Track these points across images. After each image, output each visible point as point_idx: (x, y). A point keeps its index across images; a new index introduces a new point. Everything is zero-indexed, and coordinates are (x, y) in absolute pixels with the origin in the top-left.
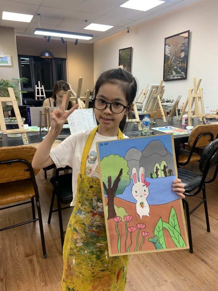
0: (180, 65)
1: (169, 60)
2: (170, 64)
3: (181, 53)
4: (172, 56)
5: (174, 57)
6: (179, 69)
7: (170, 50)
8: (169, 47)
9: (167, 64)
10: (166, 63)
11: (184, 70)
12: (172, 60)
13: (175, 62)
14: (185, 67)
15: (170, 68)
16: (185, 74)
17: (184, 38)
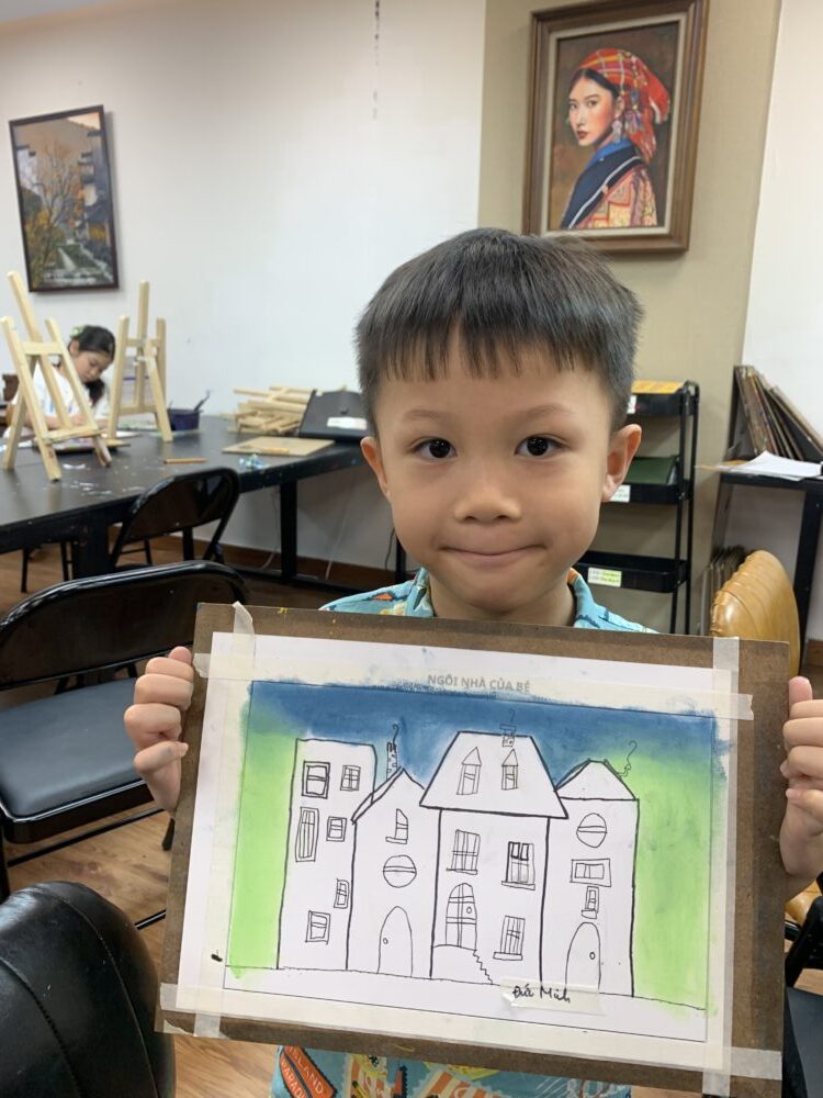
0: (86, 233)
1: (38, 209)
2: (46, 227)
3: (82, 188)
4: (49, 197)
5: (58, 202)
6: (86, 247)
7: (37, 171)
8: (34, 160)
9: (34, 226)
10: (31, 218)
11: (105, 253)
13: (66, 221)
14: (105, 242)
15: (49, 242)
16: (111, 269)
17: (86, 133)
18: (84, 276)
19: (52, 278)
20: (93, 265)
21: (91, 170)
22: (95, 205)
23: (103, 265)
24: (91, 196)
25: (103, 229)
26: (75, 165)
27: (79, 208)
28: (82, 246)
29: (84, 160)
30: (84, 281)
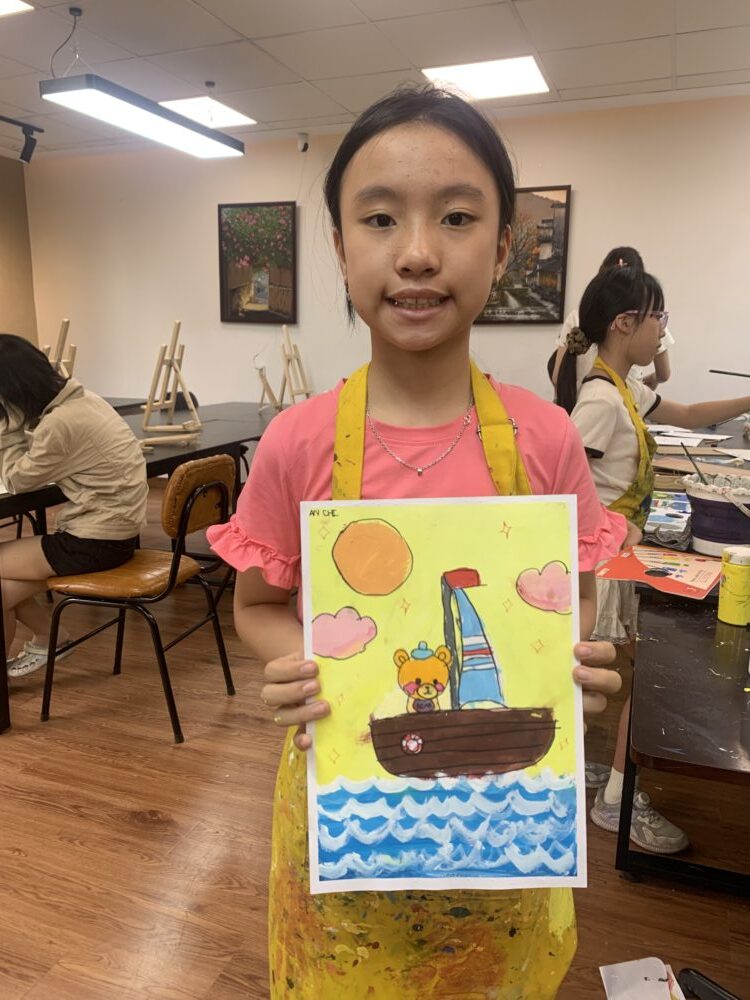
0: (537, 280)
3: (538, 246)
6: (533, 291)
11: (554, 296)
14: (555, 288)
16: (558, 309)
17: (551, 204)
18: (526, 313)
19: (494, 313)
20: (540, 305)
21: (551, 233)
22: (549, 260)
23: (550, 306)
24: (546, 252)
25: (556, 278)
26: (535, 227)
28: (530, 290)
29: (545, 225)
30: (526, 317)
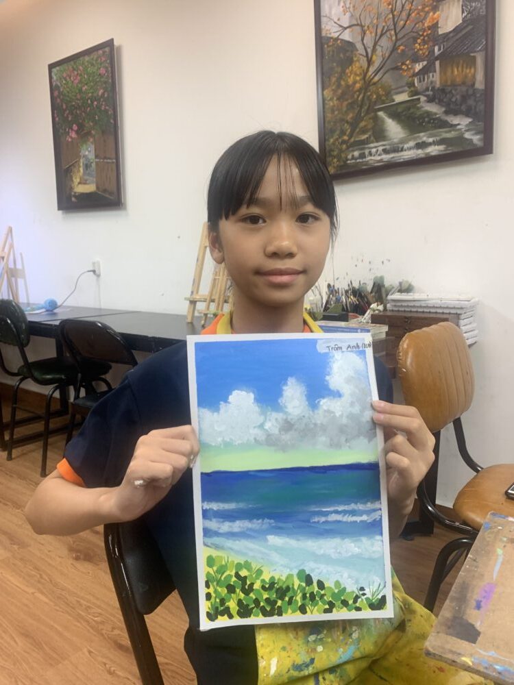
0: (435, 77)
1: (350, 61)
2: (358, 85)
3: (435, 9)
4: (370, 39)
5: (385, 43)
6: (430, 100)
7: (352, 8)
9: (339, 86)
10: (334, 79)
11: (471, 102)
12: (370, 62)
13: (397, 68)
14: (473, 85)
15: (361, 107)
22: (457, 30)
23: (462, 122)
24: (452, 17)
27: (424, 42)
30: (420, 153)
